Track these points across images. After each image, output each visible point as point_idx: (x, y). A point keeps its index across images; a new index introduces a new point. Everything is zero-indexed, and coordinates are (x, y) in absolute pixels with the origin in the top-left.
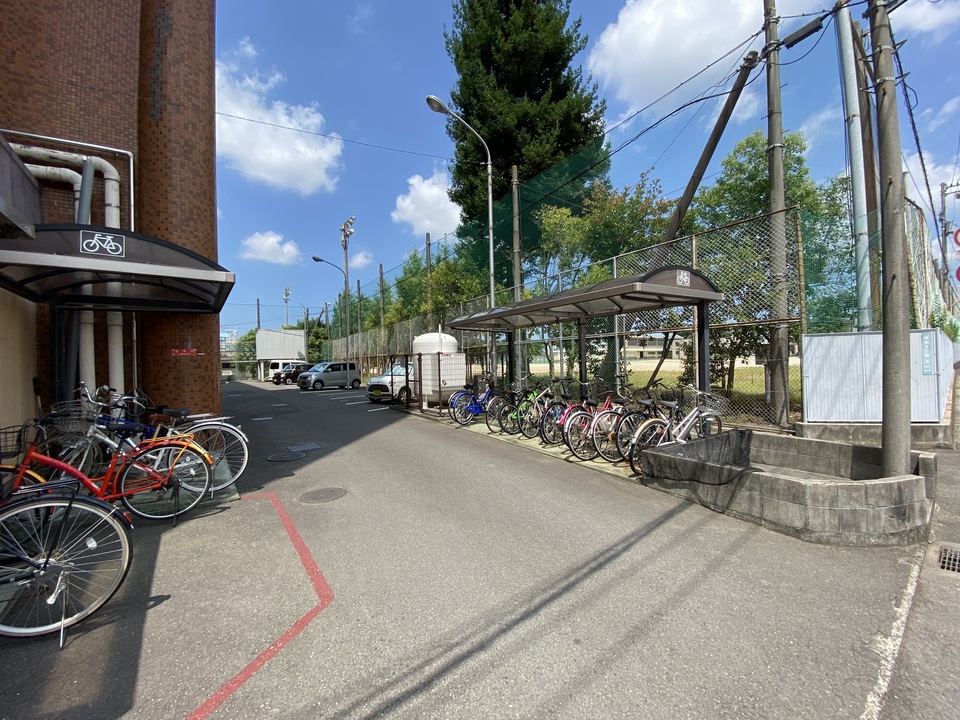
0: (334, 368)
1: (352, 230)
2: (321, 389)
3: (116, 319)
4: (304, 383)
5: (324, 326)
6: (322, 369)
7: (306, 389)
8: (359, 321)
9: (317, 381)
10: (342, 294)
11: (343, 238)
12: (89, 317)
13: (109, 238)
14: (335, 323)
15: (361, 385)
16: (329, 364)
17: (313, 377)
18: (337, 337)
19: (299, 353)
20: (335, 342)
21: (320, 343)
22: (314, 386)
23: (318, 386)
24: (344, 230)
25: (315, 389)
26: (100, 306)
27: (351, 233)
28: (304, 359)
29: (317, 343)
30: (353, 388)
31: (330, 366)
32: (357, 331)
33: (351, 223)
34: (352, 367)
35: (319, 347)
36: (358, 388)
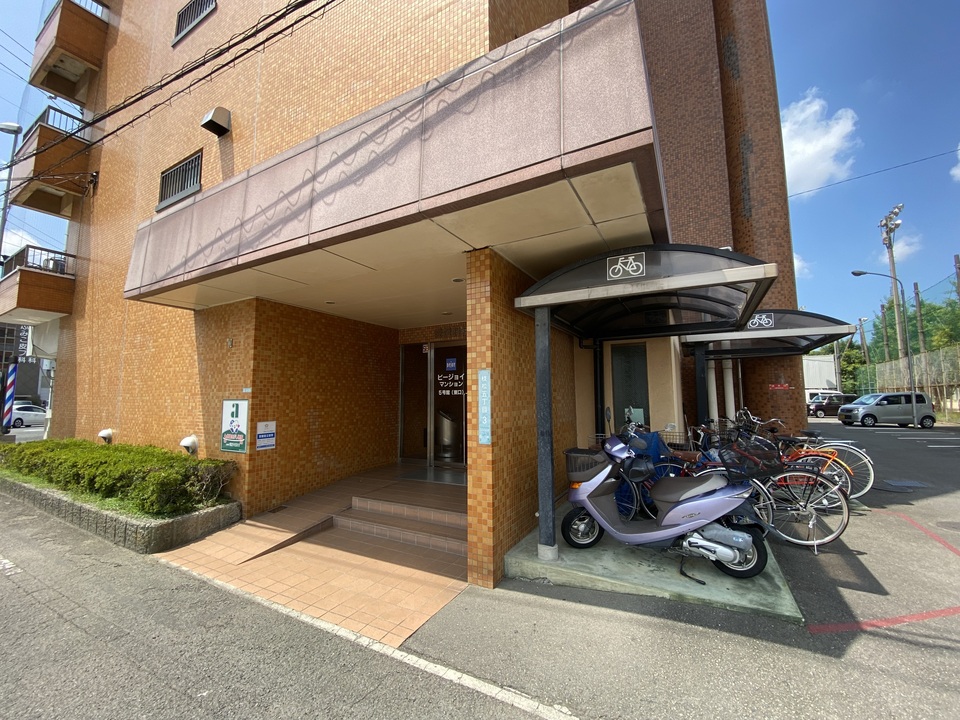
0: (892, 400)
1: (899, 222)
2: (874, 426)
3: (729, 364)
4: (850, 417)
5: (859, 348)
6: (872, 402)
7: (851, 424)
8: (921, 337)
9: (866, 416)
10: (887, 305)
11: (885, 235)
12: (712, 364)
13: (764, 316)
14: (876, 342)
15: (935, 425)
16: (883, 395)
17: (861, 411)
18: (882, 360)
19: (828, 382)
20: (878, 366)
21: (855, 368)
22: (862, 421)
23: (869, 421)
24: (886, 225)
25: (864, 425)
26: (718, 356)
27: (897, 226)
28: (836, 389)
29: (850, 369)
30: (923, 427)
31: (885, 398)
32: (917, 351)
33: (896, 214)
34: (920, 399)
35: (853, 375)
36: (931, 428)
